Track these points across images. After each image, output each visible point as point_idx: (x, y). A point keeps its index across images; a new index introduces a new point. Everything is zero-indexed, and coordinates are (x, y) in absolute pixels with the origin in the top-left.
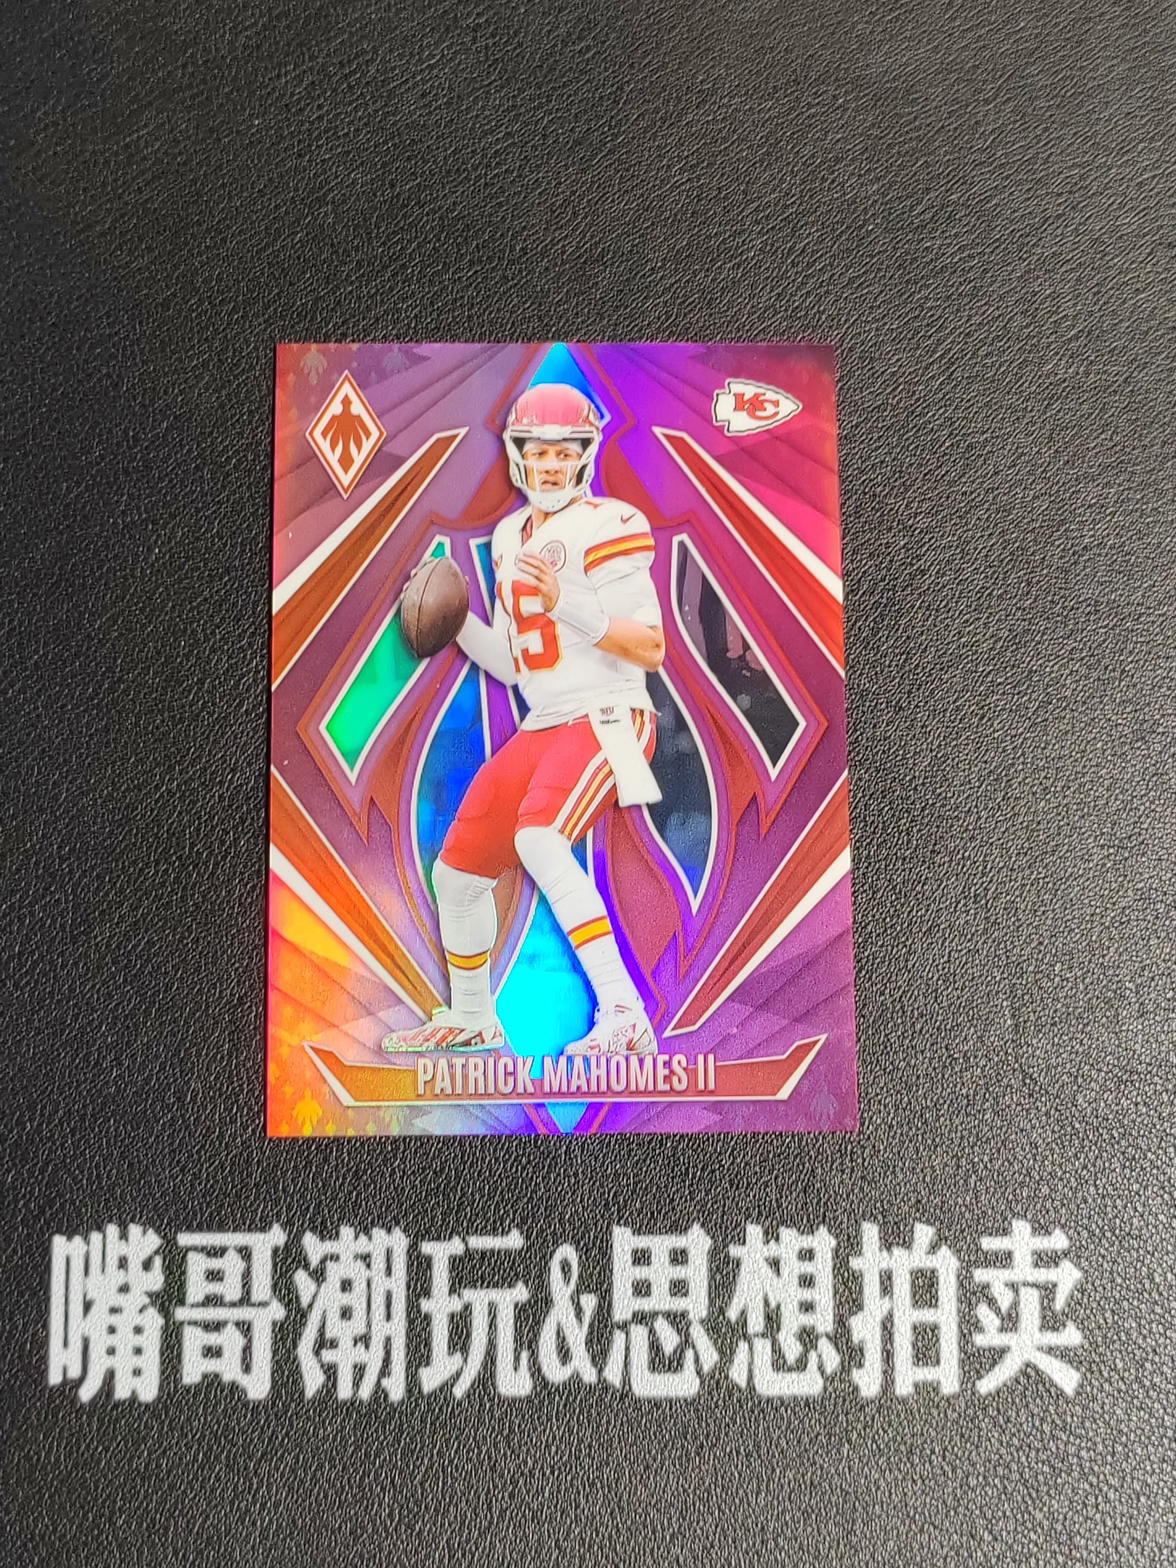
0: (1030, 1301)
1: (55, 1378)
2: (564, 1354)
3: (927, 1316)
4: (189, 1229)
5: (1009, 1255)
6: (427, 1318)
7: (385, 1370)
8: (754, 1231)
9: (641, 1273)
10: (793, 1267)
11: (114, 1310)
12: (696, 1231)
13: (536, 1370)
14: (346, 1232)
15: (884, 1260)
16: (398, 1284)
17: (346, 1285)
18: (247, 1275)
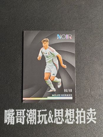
0: (92, 115)
1: (5, 123)
2: (50, 120)
3: (83, 117)
4: (17, 109)
5: (90, 111)
6: (38, 117)
7: (34, 122)
8: (67, 109)
9: (57, 113)
10: (71, 112)
11: (10, 117)
12: (62, 109)
13: (48, 122)
14: (31, 109)
15: (79, 112)
16: (35, 114)
17: (31, 114)
18: (22, 113)
